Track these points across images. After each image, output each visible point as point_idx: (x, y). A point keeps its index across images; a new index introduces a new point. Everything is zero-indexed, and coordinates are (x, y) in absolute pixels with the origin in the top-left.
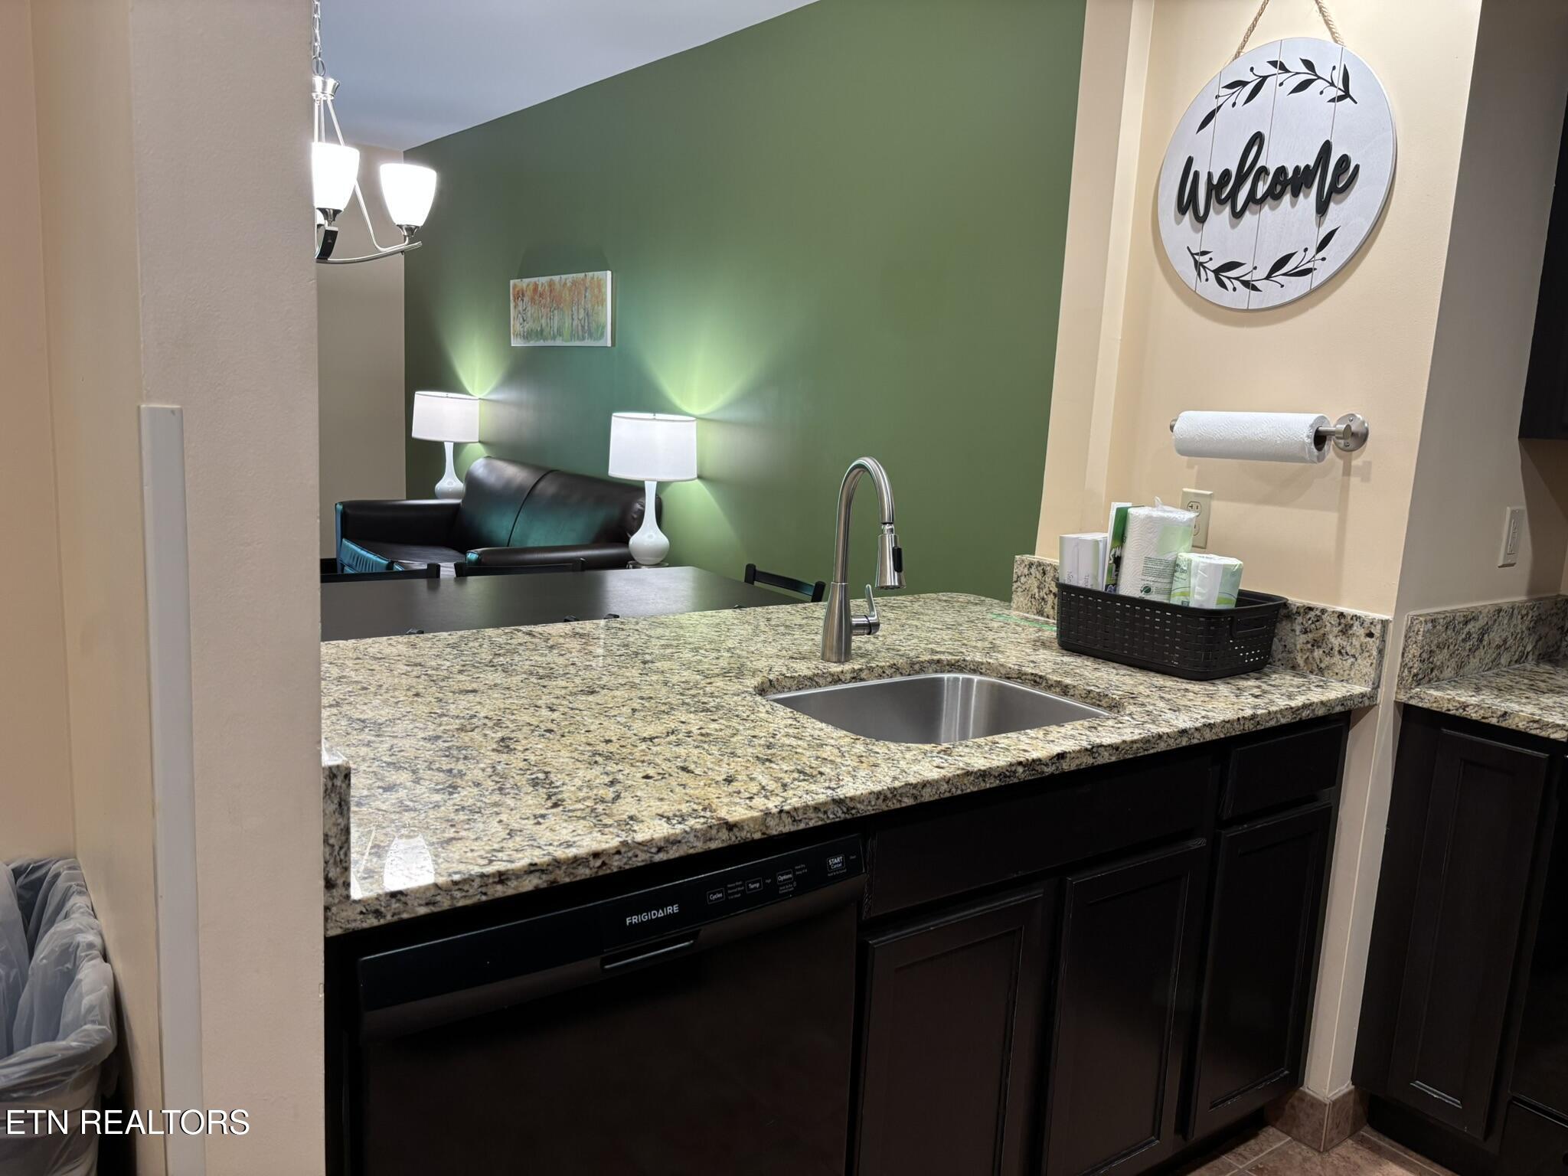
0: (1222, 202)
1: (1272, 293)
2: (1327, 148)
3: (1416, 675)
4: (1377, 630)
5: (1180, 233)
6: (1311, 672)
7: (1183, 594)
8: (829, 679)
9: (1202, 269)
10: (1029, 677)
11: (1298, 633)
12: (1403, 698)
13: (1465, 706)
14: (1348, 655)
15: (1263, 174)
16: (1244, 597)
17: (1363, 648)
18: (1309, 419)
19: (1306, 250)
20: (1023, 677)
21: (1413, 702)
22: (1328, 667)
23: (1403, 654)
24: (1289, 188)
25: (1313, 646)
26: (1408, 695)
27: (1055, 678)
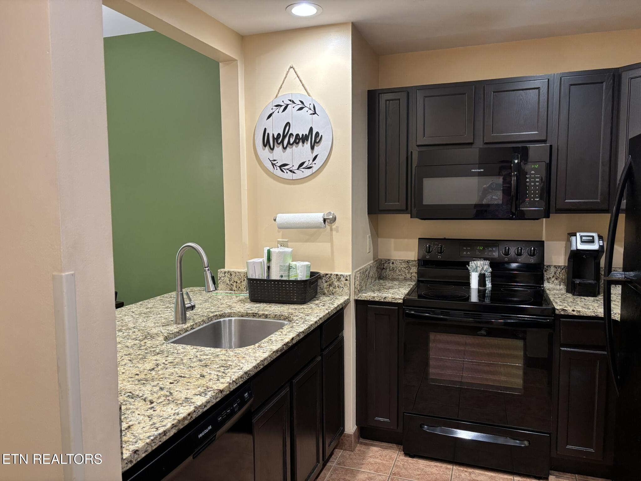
0: (279, 144)
1: (300, 174)
2: (311, 129)
3: (359, 290)
4: (348, 278)
5: (265, 153)
6: (330, 295)
7: (295, 276)
8: (184, 331)
9: (275, 166)
10: (251, 314)
11: (324, 283)
12: (356, 298)
13: (374, 297)
14: (340, 287)
15: (291, 136)
16: (312, 274)
17: (345, 285)
18: (321, 215)
19: (309, 161)
20: (249, 315)
21: (359, 299)
22: (335, 292)
23: (354, 284)
24: (301, 141)
25: (329, 286)
26: (358, 297)
27: (262, 313)
